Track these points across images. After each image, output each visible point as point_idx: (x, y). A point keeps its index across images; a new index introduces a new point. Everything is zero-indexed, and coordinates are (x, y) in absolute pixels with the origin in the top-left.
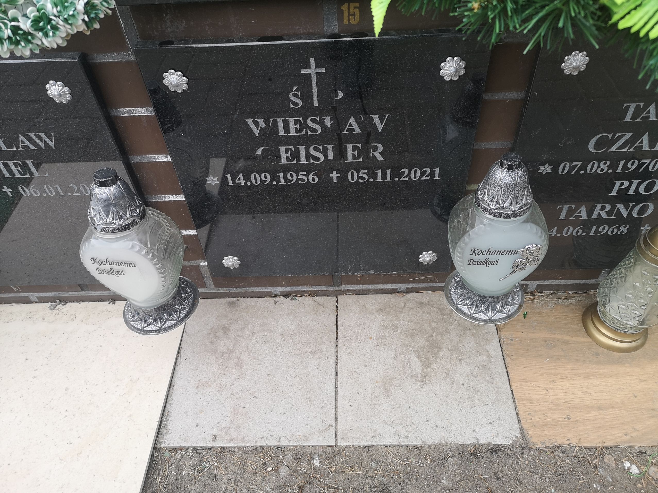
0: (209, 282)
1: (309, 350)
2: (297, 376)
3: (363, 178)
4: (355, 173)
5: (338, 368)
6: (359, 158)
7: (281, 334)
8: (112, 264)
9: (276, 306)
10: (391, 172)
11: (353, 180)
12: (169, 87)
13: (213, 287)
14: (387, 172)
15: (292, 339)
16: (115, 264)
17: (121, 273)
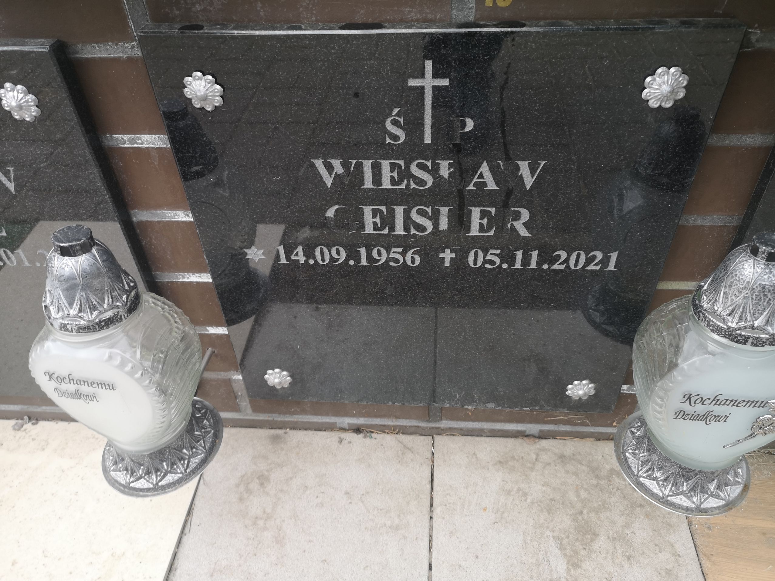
0: (245, 403)
1: (389, 523)
2: (367, 566)
3: (492, 262)
4: (481, 254)
5: (433, 556)
6: (489, 230)
7: (347, 493)
8: (79, 383)
9: (341, 446)
10: (538, 255)
11: (475, 263)
12: (193, 101)
13: (249, 411)
14: (531, 254)
15: (362, 502)
16: (82, 383)
17: (92, 398)
